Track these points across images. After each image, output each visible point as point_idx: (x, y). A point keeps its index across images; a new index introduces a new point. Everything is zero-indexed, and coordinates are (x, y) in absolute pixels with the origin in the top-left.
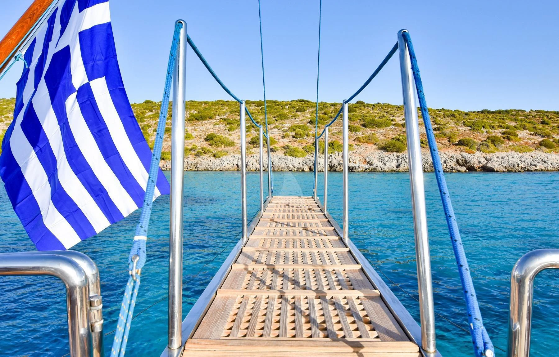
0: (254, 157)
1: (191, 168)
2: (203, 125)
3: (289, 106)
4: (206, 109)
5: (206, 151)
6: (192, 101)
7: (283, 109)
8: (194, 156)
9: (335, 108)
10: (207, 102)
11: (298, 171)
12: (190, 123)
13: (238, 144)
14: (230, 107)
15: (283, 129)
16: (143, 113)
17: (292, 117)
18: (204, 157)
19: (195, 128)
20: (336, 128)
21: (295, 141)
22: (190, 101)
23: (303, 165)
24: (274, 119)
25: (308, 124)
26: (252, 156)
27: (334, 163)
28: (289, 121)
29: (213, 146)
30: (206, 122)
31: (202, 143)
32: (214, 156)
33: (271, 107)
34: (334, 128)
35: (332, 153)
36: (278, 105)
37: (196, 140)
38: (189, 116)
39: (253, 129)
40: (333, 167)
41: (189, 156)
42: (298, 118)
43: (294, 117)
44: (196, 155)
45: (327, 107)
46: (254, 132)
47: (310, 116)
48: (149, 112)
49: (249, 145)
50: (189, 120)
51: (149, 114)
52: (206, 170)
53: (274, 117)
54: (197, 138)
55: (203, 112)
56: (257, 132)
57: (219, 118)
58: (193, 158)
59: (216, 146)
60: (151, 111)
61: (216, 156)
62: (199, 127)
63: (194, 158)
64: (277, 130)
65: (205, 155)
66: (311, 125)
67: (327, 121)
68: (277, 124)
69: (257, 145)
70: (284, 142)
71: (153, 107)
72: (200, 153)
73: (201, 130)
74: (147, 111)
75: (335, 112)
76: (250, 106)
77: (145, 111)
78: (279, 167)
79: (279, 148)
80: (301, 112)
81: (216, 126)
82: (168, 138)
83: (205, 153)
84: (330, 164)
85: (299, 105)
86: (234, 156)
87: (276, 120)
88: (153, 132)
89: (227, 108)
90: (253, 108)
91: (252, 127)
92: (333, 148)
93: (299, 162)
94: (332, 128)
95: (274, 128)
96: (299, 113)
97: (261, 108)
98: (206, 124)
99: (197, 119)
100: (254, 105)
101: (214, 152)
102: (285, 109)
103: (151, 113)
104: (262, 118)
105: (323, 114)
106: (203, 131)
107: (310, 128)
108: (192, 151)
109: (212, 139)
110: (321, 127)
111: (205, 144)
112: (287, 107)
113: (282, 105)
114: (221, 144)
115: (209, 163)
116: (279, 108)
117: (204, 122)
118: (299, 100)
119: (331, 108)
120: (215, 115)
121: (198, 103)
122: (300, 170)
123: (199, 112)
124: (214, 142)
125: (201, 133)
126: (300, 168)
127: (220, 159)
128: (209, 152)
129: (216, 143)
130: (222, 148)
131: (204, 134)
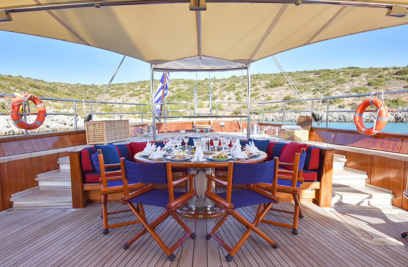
2: (277, 90)
3: (342, 72)
4: (276, 79)
5: (287, 108)
6: (264, 74)
7: (338, 75)
9: (388, 72)
10: (276, 74)
11: (367, 122)
12: (267, 89)
14: (294, 76)
15: (344, 91)
16: (234, 84)
17: (350, 82)
19: (272, 93)
20: (395, 89)
21: (358, 100)
22: (262, 74)
23: (370, 117)
24: (333, 83)
25: (367, 86)
26: (324, 111)
27: (400, 116)
28: (347, 84)
30: (278, 88)
32: (295, 111)
33: (328, 75)
34: (393, 88)
35: (396, 108)
36: (333, 72)
38: (265, 85)
39: (318, 91)
40: (399, 119)
42: (355, 82)
43: (351, 81)
44: (280, 111)
45: (380, 71)
46: (320, 94)
47: (366, 79)
48: (237, 83)
50: (266, 88)
51: (237, 85)
52: (290, 121)
53: (334, 82)
55: (274, 81)
57: (288, 85)
59: (293, 105)
60: (238, 82)
62: (274, 92)
64: (339, 91)
66: (369, 87)
67: (384, 83)
68: (338, 87)
69: (326, 103)
70: (349, 100)
71: (238, 80)
72: (284, 109)
73: (277, 94)
74: (236, 83)
75: (389, 75)
76: (309, 75)
77: (234, 83)
78: (350, 119)
79: (346, 105)
80: (356, 76)
81: (288, 91)
82: (254, 100)
84: (396, 116)
85: (352, 72)
87: (336, 84)
88: (243, 96)
89: (292, 77)
90: (312, 76)
92: (397, 104)
93: (366, 115)
94: (391, 88)
95: (337, 90)
96: (354, 78)
97: (318, 75)
98: (279, 89)
99: (271, 87)
100: (312, 74)
101: (294, 109)
102: (341, 75)
103: (239, 84)
104: (323, 83)
105: (378, 77)
106: (279, 95)
107: (370, 89)
108: (276, 108)
109: (289, 100)
110: (380, 88)
111: (284, 104)
112: (341, 74)
113: (337, 73)
114: (297, 103)
115: (292, 116)
116: (335, 75)
117: (277, 88)
118: (349, 67)
119: (384, 72)
120: (284, 83)
121: (269, 75)
122: (369, 121)
123: (271, 82)
124: (290, 102)
125: (278, 96)
126: (369, 120)
127: (299, 113)
128: (289, 109)
129: (293, 103)
130: (299, 106)
131: (280, 97)
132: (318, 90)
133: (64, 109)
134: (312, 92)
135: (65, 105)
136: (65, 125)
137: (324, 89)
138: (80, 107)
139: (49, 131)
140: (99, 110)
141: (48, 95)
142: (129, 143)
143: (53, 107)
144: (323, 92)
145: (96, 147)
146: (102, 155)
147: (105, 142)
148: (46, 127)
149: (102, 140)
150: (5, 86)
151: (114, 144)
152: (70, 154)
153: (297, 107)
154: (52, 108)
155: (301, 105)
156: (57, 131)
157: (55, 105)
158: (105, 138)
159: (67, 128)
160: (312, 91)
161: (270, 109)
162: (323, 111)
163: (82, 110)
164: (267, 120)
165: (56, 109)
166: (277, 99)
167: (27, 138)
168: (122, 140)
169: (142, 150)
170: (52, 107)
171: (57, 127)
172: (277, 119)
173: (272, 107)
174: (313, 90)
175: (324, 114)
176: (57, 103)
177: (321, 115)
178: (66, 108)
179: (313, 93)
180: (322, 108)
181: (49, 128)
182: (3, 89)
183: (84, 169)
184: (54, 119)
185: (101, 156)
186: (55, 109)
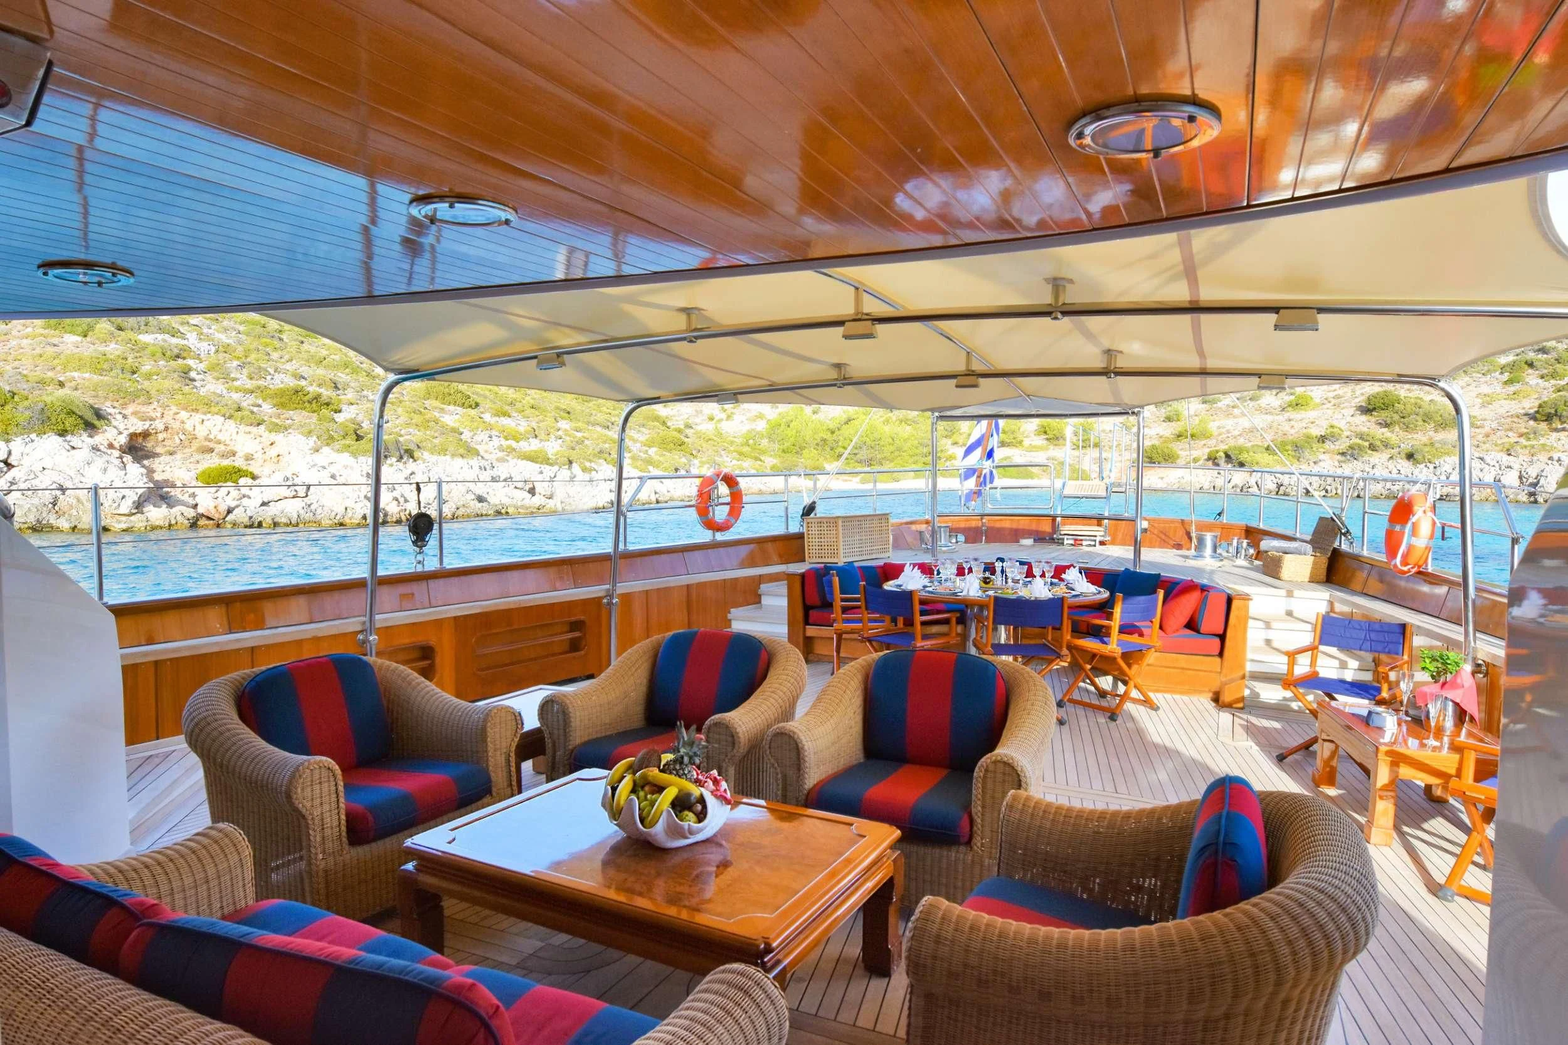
0: (1559, 460)
1: (1336, 489)
5: (1378, 443)
8: (1339, 457)
13: (1485, 420)
18: (1371, 460)
26: (1551, 458)
29: (1397, 428)
31: (1349, 419)
32: (1410, 456)
37: (1330, 412)
39: (1530, 371)
41: (1322, 457)
44: (1343, 454)
46: (1540, 381)
49: (1532, 423)
54: (1329, 405)
56: (1553, 382)
58: (1337, 464)
59: (1407, 428)
61: (1418, 456)
63: (1339, 462)
65: (1374, 453)
72: (1360, 448)
83: (1373, 448)
86: (1482, 459)
91: (1526, 367)
101: (1406, 447)
108: (1328, 442)
109: (1385, 407)
111: (1365, 423)
114: (1424, 421)
124: (1396, 417)
127: (1431, 466)
128: (1387, 445)
129: (1405, 420)
130: (1431, 433)
131: (1349, 394)
132: (1531, 365)
133: (531, 440)
134: (1502, 373)
135: (534, 425)
136: (533, 494)
137: (1558, 361)
138: (579, 435)
139: (484, 513)
140: (638, 445)
141: (482, 392)
142: (881, 563)
143: (497, 434)
144: (1554, 375)
145: (827, 570)
146: (837, 578)
147: (841, 561)
148: (476, 502)
149: (835, 554)
150: (358, 363)
151: (856, 564)
152: (789, 577)
153: (1425, 439)
154: (494, 438)
155: (1444, 429)
156: (507, 513)
157: (503, 426)
158: (841, 551)
159: (537, 506)
160: (1503, 369)
161: (1297, 447)
162: (1543, 457)
163: (586, 442)
164: (1281, 492)
165: (507, 440)
166: (1333, 402)
167: (714, 545)
168: (874, 556)
169: (896, 577)
170: (494, 433)
171: (506, 501)
172: (1329, 488)
173: (1308, 437)
174: (1508, 365)
175: (1547, 468)
176: (509, 419)
177: (1534, 475)
178: (536, 436)
179: (1506, 376)
180: (1544, 445)
181: (485, 504)
182: (354, 376)
183: (808, 603)
184: (499, 473)
185: (836, 580)
186: (502, 439)
